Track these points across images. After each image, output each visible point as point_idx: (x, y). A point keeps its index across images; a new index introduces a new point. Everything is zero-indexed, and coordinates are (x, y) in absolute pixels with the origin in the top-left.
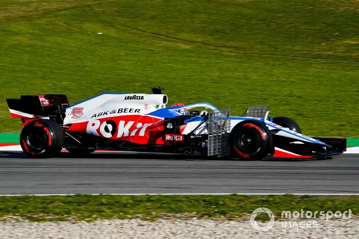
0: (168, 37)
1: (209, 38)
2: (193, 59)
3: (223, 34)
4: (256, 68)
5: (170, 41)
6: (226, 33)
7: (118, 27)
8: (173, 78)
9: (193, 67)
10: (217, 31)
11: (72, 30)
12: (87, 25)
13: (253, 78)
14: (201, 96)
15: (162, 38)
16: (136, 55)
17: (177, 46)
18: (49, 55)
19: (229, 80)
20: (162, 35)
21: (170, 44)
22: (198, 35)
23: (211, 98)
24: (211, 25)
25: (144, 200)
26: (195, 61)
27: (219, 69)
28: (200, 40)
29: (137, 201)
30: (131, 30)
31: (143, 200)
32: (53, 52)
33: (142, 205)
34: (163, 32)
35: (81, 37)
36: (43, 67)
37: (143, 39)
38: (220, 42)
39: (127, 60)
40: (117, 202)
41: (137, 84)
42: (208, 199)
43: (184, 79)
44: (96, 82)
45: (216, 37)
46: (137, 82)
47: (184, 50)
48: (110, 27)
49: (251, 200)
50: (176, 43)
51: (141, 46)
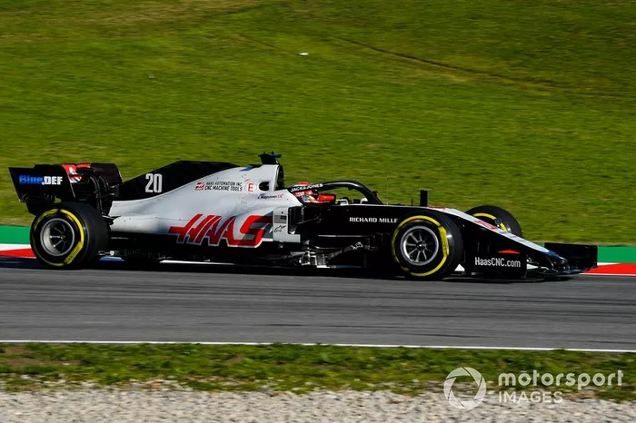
0: (426, 63)
1: (502, 64)
2: (473, 103)
3: (527, 58)
4: (587, 120)
5: (429, 69)
6: (533, 56)
7: (336, 43)
8: (437, 137)
9: (473, 117)
10: (517, 52)
11: (253, 47)
12: (281, 39)
13: (583, 137)
14: (488, 169)
15: (415, 64)
16: (370, 93)
17: (444, 78)
18: (213, 92)
19: (538, 140)
20: (414, 58)
21: (430, 75)
22: (482, 59)
23: (506, 173)
24: (505, 41)
25: (397, 356)
26: (475, 106)
27: (521, 121)
28: (485, 67)
29: (384, 359)
30: (358, 48)
31: (395, 356)
32: (220, 86)
33: (393, 365)
34: (417, 53)
35: (269, 59)
36: (204, 112)
37: (382, 65)
38: (523, 72)
39: (352, 103)
40: (348, 359)
41: (371, 145)
42: (513, 357)
43: (456, 138)
44: (299, 142)
45: (513, 62)
46: (372, 142)
47: (455, 86)
48: (321, 43)
49: (593, 362)
50: (443, 71)
51: (380, 78)
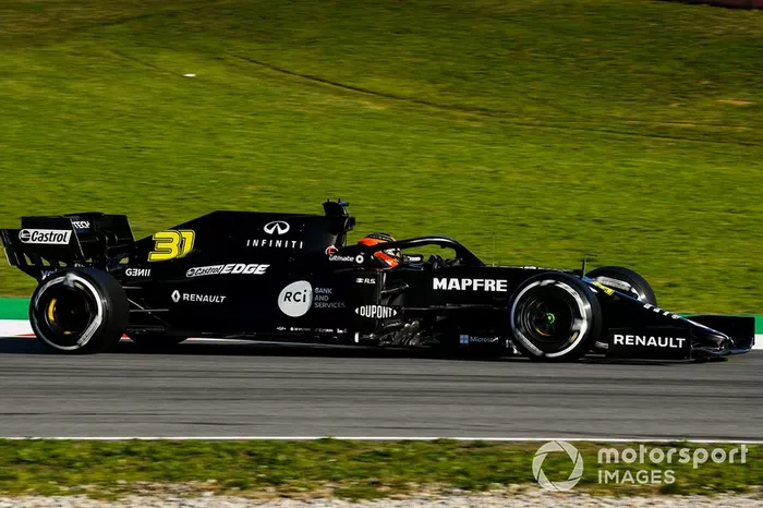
0: (337, 86)
1: (430, 87)
2: (388, 135)
3: (458, 80)
4: (523, 157)
5: (341, 94)
6: (465, 78)
7: (231, 61)
8: (334, 178)
9: (384, 152)
10: (447, 74)
11: (127, 66)
12: (164, 57)
13: (509, 177)
14: (385, 217)
15: (324, 87)
16: (262, 124)
17: (360, 105)
18: (68, 123)
19: (455, 181)
20: (324, 81)
21: (341, 101)
22: (404, 82)
23: (405, 220)
24: (434, 60)
26: (388, 139)
27: (441, 158)
28: (408, 92)
30: (260, 68)
32: (79, 115)
34: (326, 74)
35: (147, 82)
36: (51, 147)
37: (285, 88)
38: (452, 98)
39: (241, 135)
41: (250, 188)
43: (358, 180)
44: (161, 184)
45: (443, 86)
46: (252, 184)
47: (370, 115)
48: (213, 62)
50: (357, 97)
51: (278, 105)
